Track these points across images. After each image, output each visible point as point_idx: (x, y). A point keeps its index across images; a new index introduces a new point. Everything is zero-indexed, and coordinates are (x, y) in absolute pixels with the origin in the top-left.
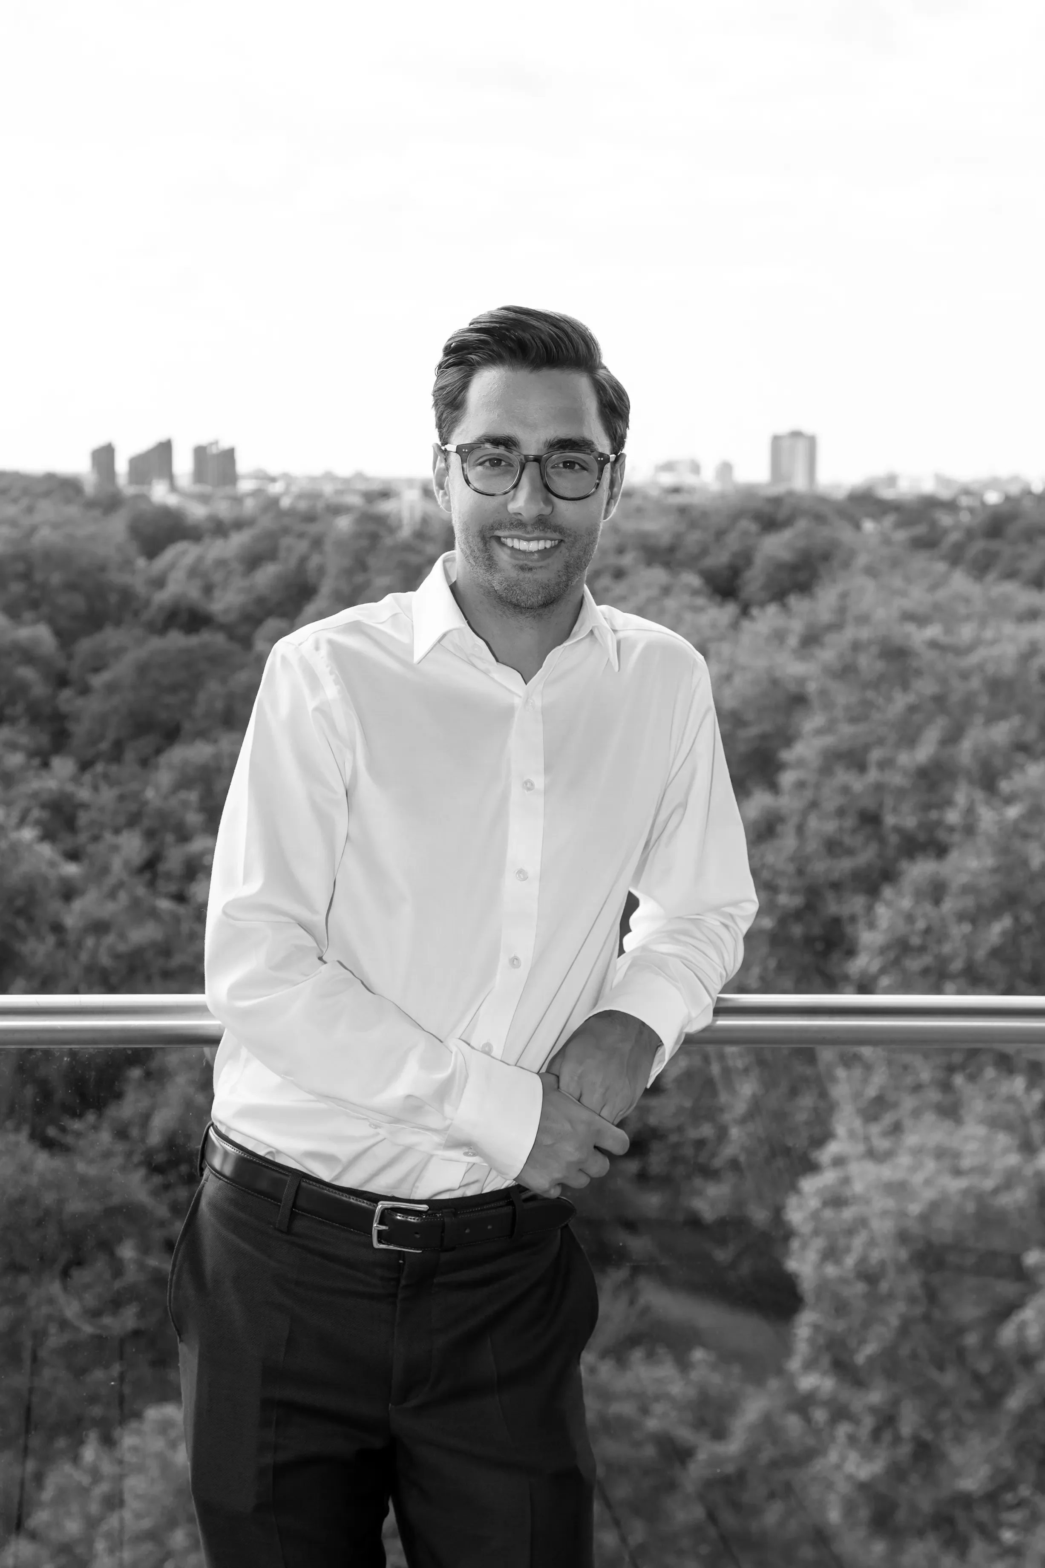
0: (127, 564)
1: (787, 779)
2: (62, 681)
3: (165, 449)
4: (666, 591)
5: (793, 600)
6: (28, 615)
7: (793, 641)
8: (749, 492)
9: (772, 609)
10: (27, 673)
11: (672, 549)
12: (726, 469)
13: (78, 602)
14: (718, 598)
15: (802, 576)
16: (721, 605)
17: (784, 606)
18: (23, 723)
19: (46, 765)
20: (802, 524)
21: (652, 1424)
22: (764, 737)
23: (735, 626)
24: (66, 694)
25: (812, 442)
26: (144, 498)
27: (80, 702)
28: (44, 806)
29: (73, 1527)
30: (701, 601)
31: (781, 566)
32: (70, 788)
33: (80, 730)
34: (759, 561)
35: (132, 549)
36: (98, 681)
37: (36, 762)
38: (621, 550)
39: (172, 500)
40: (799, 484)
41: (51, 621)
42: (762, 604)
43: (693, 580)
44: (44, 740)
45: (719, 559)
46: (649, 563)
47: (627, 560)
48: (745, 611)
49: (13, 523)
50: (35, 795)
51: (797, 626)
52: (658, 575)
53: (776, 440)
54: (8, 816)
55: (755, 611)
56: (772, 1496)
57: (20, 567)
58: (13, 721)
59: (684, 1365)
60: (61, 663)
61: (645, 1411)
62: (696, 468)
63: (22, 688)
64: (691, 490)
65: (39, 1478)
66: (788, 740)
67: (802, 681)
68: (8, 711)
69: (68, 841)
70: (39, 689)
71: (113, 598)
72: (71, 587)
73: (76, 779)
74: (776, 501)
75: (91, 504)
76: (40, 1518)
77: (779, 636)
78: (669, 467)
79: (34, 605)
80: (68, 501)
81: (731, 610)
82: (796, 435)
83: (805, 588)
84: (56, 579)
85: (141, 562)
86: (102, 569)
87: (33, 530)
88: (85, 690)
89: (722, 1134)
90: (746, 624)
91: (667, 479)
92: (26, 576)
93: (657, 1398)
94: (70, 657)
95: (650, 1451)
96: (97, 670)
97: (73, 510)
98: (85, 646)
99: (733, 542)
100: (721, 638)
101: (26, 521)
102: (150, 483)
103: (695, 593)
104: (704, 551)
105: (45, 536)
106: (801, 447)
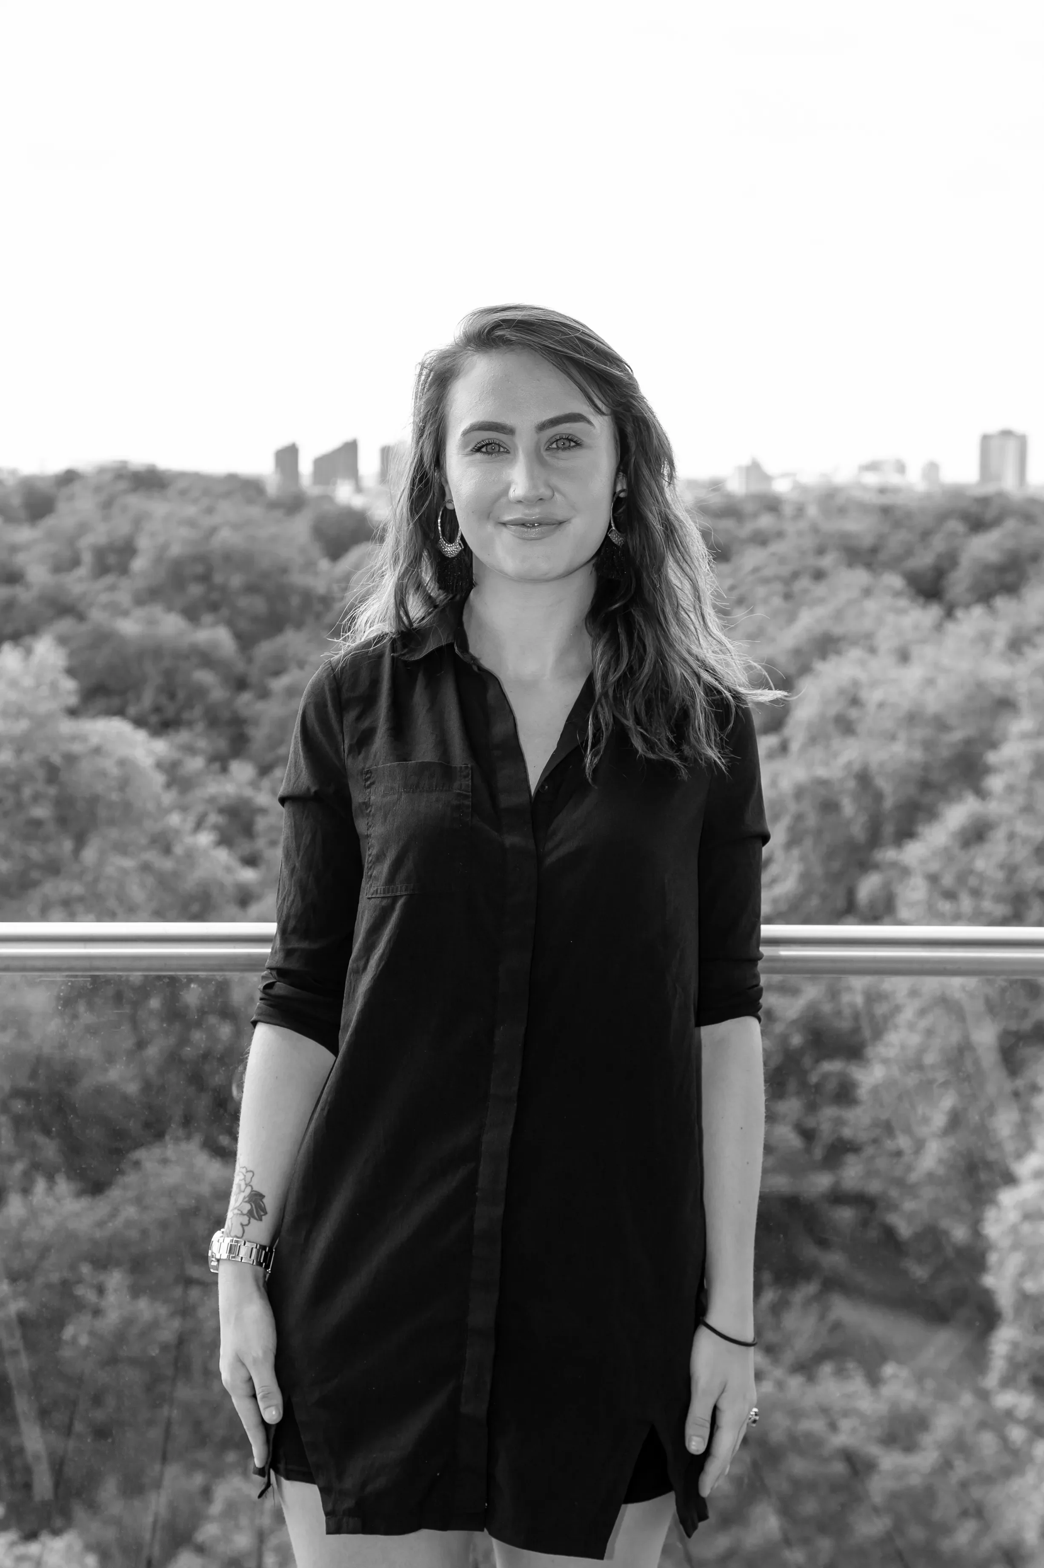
0: (309, 566)
1: (995, 783)
2: (241, 684)
3: (350, 449)
4: (867, 592)
5: (1001, 602)
6: (207, 618)
7: (999, 643)
8: (957, 492)
9: (978, 611)
10: (204, 677)
11: (874, 550)
12: (932, 469)
13: (258, 605)
14: (921, 600)
15: (1010, 578)
16: (924, 607)
17: (991, 610)
18: (200, 727)
19: (224, 769)
20: (1011, 524)
21: (841, 1440)
22: (968, 742)
23: (939, 627)
24: (246, 697)
25: (1022, 442)
26: (328, 498)
27: (260, 706)
28: (221, 811)
29: (243, 1541)
30: (903, 603)
31: (988, 568)
32: (248, 792)
33: (259, 735)
34: (966, 561)
35: (315, 550)
36: (278, 684)
37: (216, 766)
38: (821, 551)
39: (357, 502)
40: (1009, 484)
41: (230, 624)
42: (967, 606)
43: (895, 581)
44: (223, 744)
45: (924, 560)
46: (850, 565)
47: (827, 561)
48: (949, 613)
49: (191, 523)
50: (212, 800)
51: (1003, 629)
52: (860, 577)
53: (986, 439)
54: (184, 820)
55: (959, 613)
56: (964, 1514)
57: (199, 569)
58: (190, 724)
59: (874, 1380)
60: (240, 666)
61: (833, 1427)
62: (901, 468)
63: (199, 692)
64: (896, 490)
65: (206, 1493)
66: (994, 745)
67: (1009, 684)
68: (186, 715)
69: (246, 847)
70: (218, 693)
71: (295, 601)
72: (251, 589)
73: (254, 784)
74: (984, 501)
75: (273, 505)
76: (209, 1531)
77: (985, 639)
78: (873, 467)
79: (214, 607)
80: (250, 501)
81: (934, 612)
82: (1007, 434)
83: (1012, 589)
84: (236, 581)
85: (324, 564)
86: (284, 570)
87: (213, 530)
88: (264, 694)
89: (919, 1146)
90: (950, 627)
91: (871, 479)
92: (205, 578)
93: (846, 1413)
94: (250, 660)
95: (839, 1468)
96: (277, 673)
97: (255, 511)
98: (265, 649)
99: (939, 544)
100: (923, 641)
101: (207, 522)
102: (335, 484)
103: (897, 594)
104: (909, 552)
105: (226, 537)
106: (1012, 446)
